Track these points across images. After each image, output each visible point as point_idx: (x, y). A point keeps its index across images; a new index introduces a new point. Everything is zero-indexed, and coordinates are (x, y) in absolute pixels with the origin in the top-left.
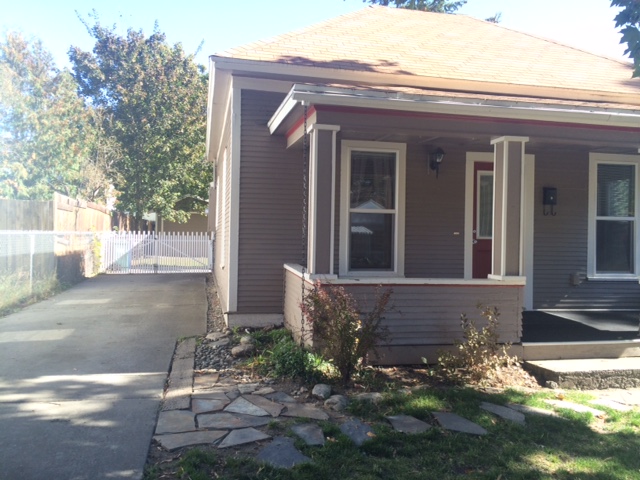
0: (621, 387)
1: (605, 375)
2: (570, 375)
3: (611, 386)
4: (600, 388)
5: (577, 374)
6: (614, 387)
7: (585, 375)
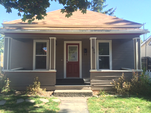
0: (71, 97)
1: (67, 93)
2: (57, 93)
3: (68, 96)
4: (65, 96)
5: (59, 93)
6: (69, 96)
7: (61, 93)
